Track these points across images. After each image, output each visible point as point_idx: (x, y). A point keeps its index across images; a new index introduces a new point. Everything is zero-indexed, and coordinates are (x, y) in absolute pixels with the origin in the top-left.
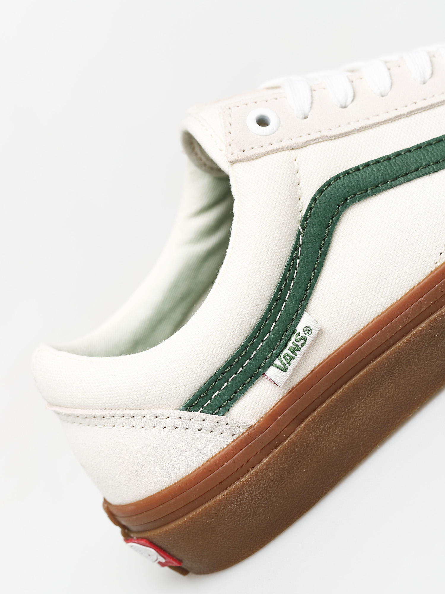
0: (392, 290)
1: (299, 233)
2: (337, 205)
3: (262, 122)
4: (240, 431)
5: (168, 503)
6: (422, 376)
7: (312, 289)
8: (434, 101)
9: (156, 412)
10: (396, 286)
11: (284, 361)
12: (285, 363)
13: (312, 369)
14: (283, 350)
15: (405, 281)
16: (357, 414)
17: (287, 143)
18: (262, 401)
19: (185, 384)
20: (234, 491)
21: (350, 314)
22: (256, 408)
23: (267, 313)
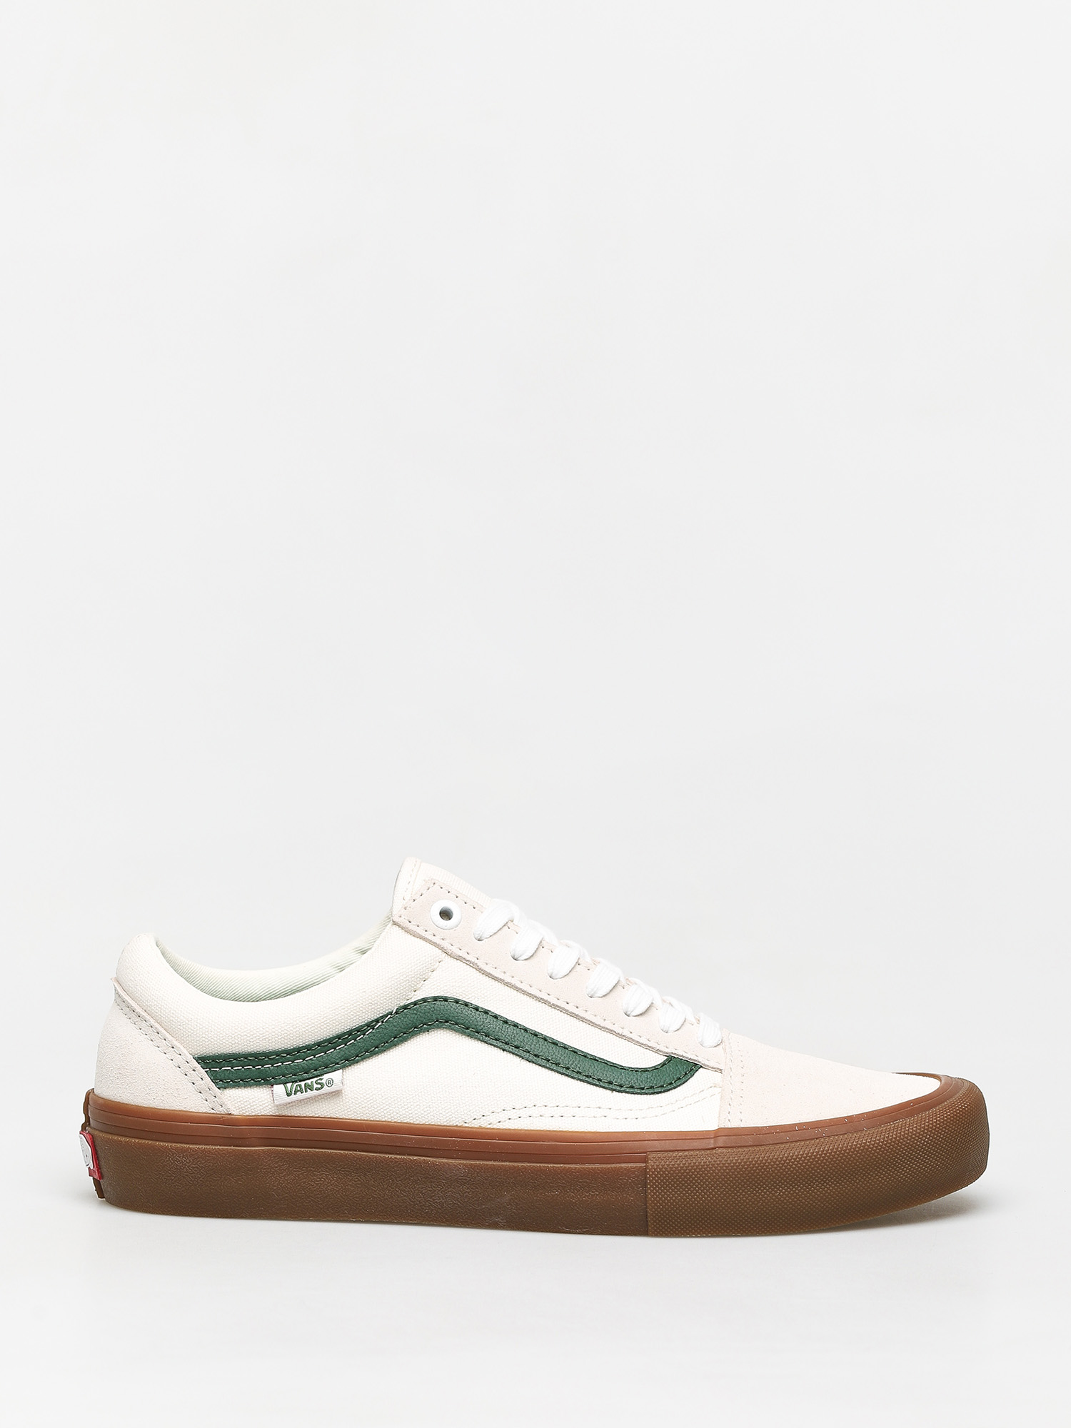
0: (416, 1112)
1: (391, 1013)
2: (436, 1018)
3: (446, 914)
4: (219, 1110)
5: (127, 1117)
6: (386, 1197)
7: (362, 1059)
8: (582, 1014)
9: (176, 1043)
10: (422, 1112)
11: (294, 1088)
12: (294, 1090)
13: (311, 1115)
14: (300, 1081)
15: (432, 1114)
16: (314, 1179)
17: (445, 944)
18: (254, 1103)
19: (212, 1040)
20: (177, 1149)
21: (372, 1101)
22: (246, 1104)
23: (314, 1045)
